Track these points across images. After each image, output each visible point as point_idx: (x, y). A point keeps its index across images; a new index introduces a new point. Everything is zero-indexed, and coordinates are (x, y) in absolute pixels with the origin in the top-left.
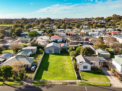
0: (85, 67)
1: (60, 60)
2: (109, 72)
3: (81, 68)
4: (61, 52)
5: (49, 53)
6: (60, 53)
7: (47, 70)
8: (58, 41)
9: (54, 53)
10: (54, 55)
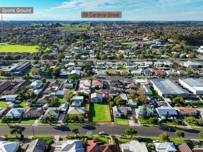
0: (117, 115)
2: (131, 118)
3: (115, 115)
5: (94, 102)
6: (102, 102)
7: (95, 116)
8: (100, 87)
9: (97, 102)
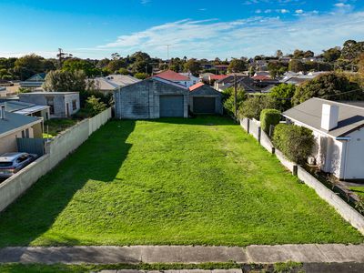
1: (188, 138)
4: (189, 113)
5: (134, 116)
6: (186, 115)
9: (158, 115)
10: (157, 123)
